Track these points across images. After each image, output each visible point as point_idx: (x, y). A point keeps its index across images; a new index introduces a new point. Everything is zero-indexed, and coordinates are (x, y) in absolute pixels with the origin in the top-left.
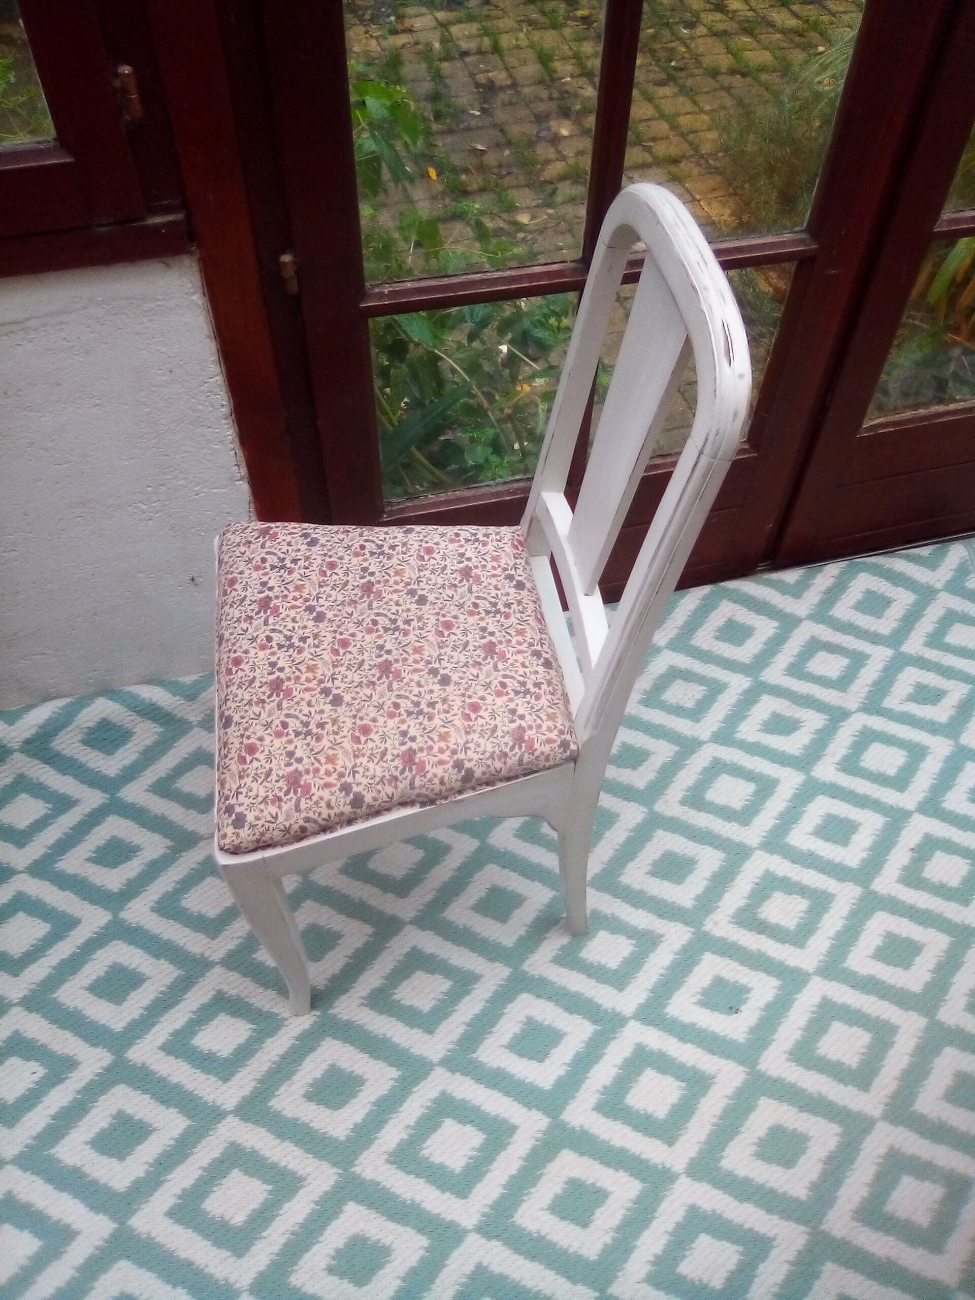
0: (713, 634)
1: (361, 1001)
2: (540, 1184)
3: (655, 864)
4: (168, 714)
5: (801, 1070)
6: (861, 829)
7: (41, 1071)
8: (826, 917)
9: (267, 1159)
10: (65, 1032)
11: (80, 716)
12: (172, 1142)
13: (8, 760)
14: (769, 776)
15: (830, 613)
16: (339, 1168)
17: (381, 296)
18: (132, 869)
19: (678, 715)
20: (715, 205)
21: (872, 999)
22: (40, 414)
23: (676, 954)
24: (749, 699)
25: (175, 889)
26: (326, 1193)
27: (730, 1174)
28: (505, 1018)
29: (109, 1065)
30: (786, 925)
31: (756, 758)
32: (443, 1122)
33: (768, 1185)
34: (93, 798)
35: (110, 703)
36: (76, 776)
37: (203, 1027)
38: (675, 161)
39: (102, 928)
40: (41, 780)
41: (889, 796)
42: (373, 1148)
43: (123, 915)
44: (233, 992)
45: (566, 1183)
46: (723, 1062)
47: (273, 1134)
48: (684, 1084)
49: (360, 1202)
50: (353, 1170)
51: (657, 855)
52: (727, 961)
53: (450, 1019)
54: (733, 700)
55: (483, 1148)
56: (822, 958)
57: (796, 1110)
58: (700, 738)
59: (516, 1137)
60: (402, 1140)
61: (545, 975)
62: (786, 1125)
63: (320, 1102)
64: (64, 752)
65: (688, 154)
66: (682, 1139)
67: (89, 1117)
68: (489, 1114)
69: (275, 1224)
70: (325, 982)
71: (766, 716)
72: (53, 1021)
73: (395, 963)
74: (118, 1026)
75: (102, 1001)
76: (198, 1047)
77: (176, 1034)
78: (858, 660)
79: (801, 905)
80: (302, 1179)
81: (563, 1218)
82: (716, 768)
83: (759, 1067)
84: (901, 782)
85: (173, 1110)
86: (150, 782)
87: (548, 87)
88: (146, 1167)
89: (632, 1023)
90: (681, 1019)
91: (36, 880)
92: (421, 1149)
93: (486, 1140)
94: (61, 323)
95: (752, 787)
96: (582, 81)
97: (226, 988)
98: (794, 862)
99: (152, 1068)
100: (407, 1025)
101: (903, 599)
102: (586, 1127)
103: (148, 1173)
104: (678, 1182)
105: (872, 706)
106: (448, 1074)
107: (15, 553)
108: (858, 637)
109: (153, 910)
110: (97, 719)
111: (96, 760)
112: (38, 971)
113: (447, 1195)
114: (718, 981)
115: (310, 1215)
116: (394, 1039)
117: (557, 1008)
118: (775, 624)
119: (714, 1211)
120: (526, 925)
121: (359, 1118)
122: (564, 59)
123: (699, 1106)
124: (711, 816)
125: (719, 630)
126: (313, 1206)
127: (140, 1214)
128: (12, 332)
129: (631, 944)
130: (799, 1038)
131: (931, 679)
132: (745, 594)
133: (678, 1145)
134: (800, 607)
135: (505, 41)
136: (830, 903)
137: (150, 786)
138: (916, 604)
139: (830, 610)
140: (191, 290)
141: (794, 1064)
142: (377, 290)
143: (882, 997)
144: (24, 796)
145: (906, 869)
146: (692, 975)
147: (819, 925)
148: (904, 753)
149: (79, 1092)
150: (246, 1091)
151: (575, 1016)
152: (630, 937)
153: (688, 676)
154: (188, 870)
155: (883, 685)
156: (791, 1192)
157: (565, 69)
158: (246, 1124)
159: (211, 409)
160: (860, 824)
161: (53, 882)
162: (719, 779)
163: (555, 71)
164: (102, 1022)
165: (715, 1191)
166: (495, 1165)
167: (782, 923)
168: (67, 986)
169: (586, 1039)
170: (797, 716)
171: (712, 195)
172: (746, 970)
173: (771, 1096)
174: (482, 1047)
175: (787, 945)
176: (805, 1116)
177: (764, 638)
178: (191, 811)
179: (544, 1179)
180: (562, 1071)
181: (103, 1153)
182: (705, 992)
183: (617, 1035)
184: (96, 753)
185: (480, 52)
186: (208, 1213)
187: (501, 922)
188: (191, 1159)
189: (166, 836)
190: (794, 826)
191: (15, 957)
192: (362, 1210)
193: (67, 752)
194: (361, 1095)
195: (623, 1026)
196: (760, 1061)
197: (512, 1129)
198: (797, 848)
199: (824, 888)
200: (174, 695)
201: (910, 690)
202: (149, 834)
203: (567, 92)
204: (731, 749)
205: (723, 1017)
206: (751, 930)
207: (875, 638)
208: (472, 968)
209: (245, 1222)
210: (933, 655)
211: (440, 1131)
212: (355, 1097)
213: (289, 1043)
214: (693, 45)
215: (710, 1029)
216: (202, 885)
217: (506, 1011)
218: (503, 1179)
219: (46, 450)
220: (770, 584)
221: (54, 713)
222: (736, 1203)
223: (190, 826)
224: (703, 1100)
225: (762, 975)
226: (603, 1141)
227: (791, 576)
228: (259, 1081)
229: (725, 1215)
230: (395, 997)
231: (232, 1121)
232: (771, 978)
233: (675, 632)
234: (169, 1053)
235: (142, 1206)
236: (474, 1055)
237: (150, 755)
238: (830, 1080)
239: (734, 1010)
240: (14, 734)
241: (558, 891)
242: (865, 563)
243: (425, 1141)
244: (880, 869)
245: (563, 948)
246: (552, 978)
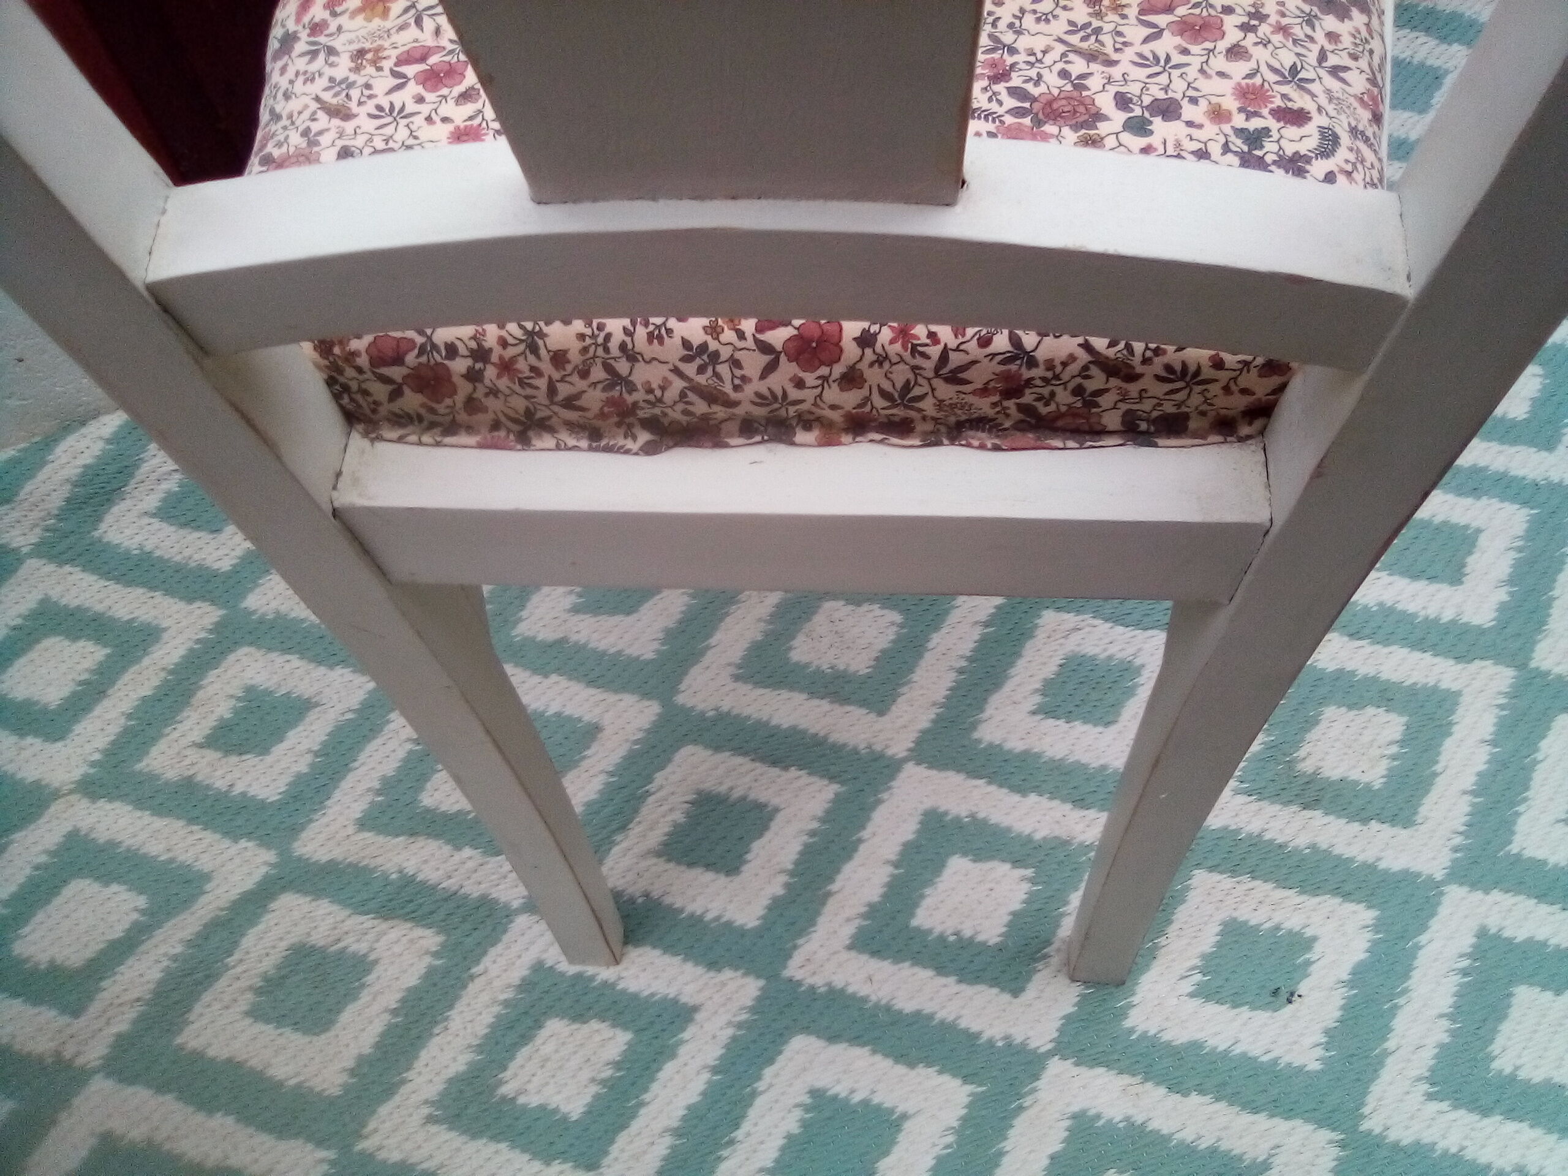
1: (426, 1111)
3: (1048, 687)
5: (1465, 1118)
6: (1483, 540)
8: (1448, 744)
28: (761, 1101)
30: (1365, 779)
41: (1524, 464)
44: (138, 1133)
46: (1281, 1125)
51: (1050, 669)
53: (635, 1125)
56: (1458, 840)
61: (838, 982)
70: (344, 1078)
73: (496, 1009)
79: (1387, 727)
83: (1365, 1126)
84: (1540, 430)
89: (1056, 1067)
90: (1167, 1036)
97: (118, 1125)
100: (535, 1155)
114: (1235, 934)
117: (878, 1058)
120: (783, 871)
129: (1023, 879)
130: (1446, 1038)
136: (1452, 711)
141: (1444, 1106)
146: (1172, 930)
147: (1438, 768)
151: (922, 1071)
152: (1017, 863)
160: (1479, 531)
167: (1354, 775)
169: (954, 1122)
172: (1291, 897)
175: (1374, 825)
182: (1209, 964)
183: (1027, 1101)
187: (728, 873)
195: (1036, 1077)
196: (1366, 1110)
199: (1430, 681)
205: (1262, 1016)
206: (1286, 802)
208: (672, 992)
215: (1238, 1050)
217: (761, 1086)
225: (1331, 902)
230: (506, 1090)
232: (1351, 907)
238: (1538, 1132)
239: (1284, 996)
241: (842, 783)
244: (1543, 622)
245: (872, 911)
246: (858, 987)
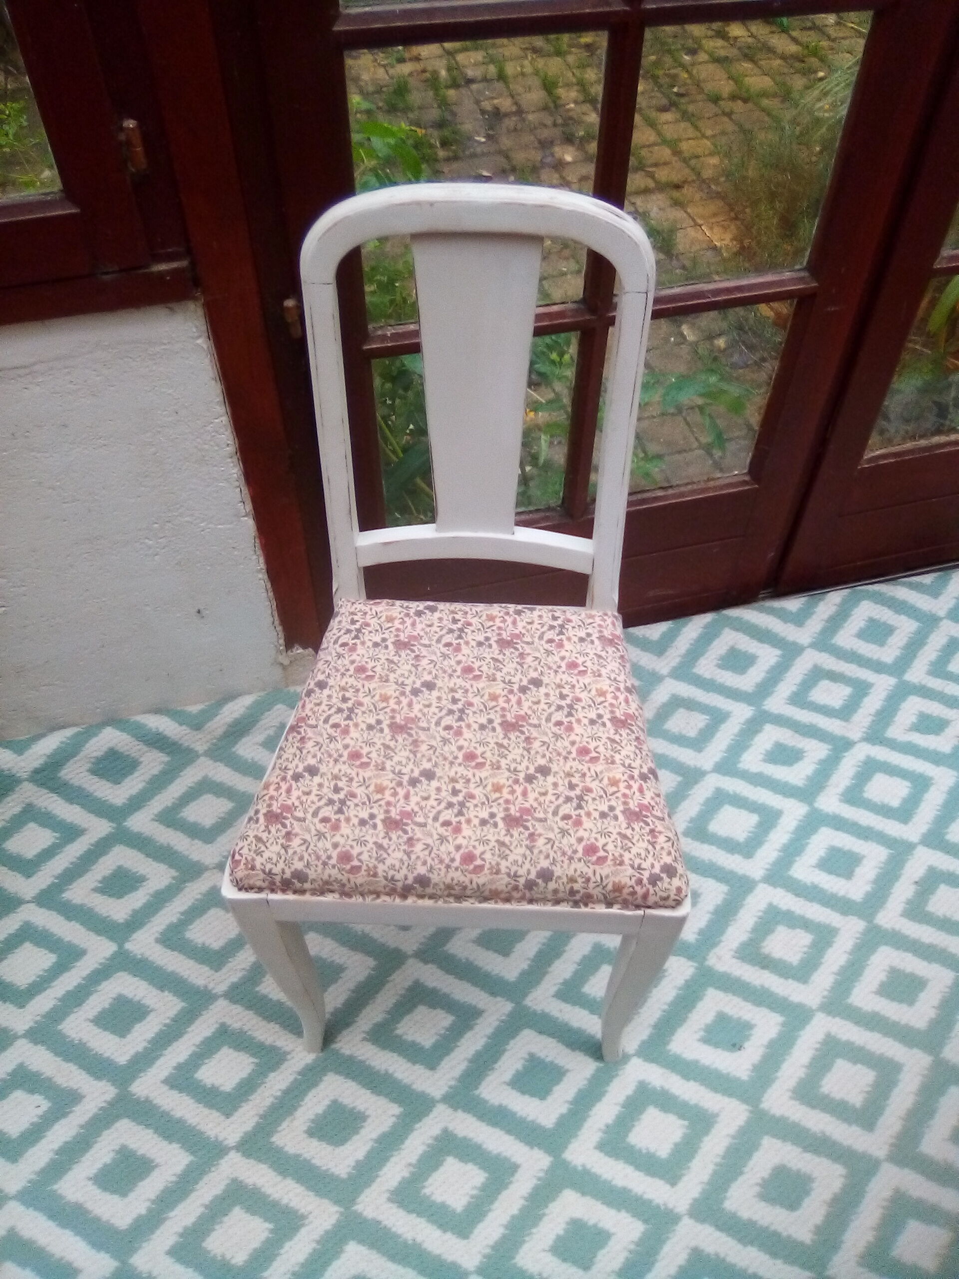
0: (715, 662)
1: (363, 1035)
2: (542, 1224)
4: (174, 744)
5: (805, 1109)
6: (865, 862)
7: (45, 1105)
8: (830, 951)
9: (269, 1196)
10: (70, 1065)
11: (87, 746)
12: (174, 1179)
13: (17, 789)
14: (772, 807)
15: (833, 641)
16: (340, 1206)
17: (384, 338)
18: (137, 899)
19: (681, 745)
20: (716, 229)
21: (877, 1036)
22: (47, 455)
23: (680, 989)
24: (752, 728)
25: (180, 920)
26: (327, 1232)
27: (734, 1216)
28: (507, 1054)
29: (113, 1099)
30: (790, 960)
31: (759, 788)
32: (445, 1160)
33: (773, 1228)
34: (99, 828)
35: (118, 733)
36: (83, 806)
37: (206, 1061)
38: (677, 187)
39: (108, 959)
40: (49, 809)
41: (892, 828)
42: (374, 1186)
43: (128, 946)
44: (236, 1025)
45: (568, 1223)
46: (726, 1100)
47: (275, 1170)
48: (686, 1123)
49: (361, 1242)
50: (355, 1208)
52: (730, 997)
53: (453, 1055)
54: (736, 729)
55: (484, 1188)
56: (826, 993)
57: (800, 1150)
58: (703, 769)
59: (517, 1176)
60: (403, 1178)
61: (547, 1010)
62: (789, 1165)
63: (321, 1138)
64: (71, 782)
65: (690, 179)
66: (685, 1179)
67: (92, 1152)
68: (489, 1153)
69: (275, 1264)
71: (768, 746)
72: (57, 1054)
73: (397, 997)
74: (122, 1059)
75: (106, 1033)
76: (201, 1081)
77: (179, 1067)
78: (861, 689)
79: (804, 939)
80: (303, 1217)
81: (565, 1260)
82: (720, 799)
83: (762, 1106)
84: (904, 813)
85: (175, 1146)
86: (156, 812)
87: (551, 114)
88: (148, 1204)
89: (635, 1061)
90: (684, 1056)
91: (43, 910)
92: (424, 1187)
93: (487, 1179)
94: (66, 368)
95: (754, 819)
96: (587, 107)
97: (228, 1021)
98: (797, 895)
99: (155, 1102)
100: (409, 1060)
101: (906, 627)
102: (588, 1166)
103: (150, 1210)
104: (681, 1224)
105: (875, 736)
106: (449, 1111)
107: (24, 588)
108: (860, 666)
109: (157, 941)
110: (105, 749)
111: (103, 790)
112: (44, 1003)
113: (449, 1235)
114: (722, 1018)
115: (311, 1255)
116: (396, 1075)
117: (558, 1044)
118: (778, 652)
119: (717, 1255)
120: (529, 959)
121: (360, 1155)
122: (568, 85)
123: (702, 1145)
124: (714, 848)
125: (722, 658)
126: (314, 1245)
127: (141, 1253)
128: (20, 376)
130: (803, 1076)
131: (935, 709)
132: (748, 622)
133: (681, 1185)
134: (803, 635)
135: (510, 69)
136: (835, 936)
137: (156, 816)
138: (918, 632)
139: (832, 638)
140: (196, 334)
141: (797, 1102)
142: (380, 333)
143: (886, 1034)
144: (32, 825)
145: (909, 902)
146: (695, 1011)
147: (823, 960)
148: (908, 784)
149: (82, 1127)
150: (249, 1126)
151: (577, 1053)
153: (690, 705)
154: (192, 901)
155: (886, 715)
156: (794, 1236)
157: (569, 96)
158: (248, 1161)
159: (216, 448)
160: (864, 857)
161: (59, 912)
162: (722, 810)
163: (559, 98)
164: (106, 1055)
165: (718, 1234)
166: (496, 1204)
167: (786, 958)
168: (72, 1017)
169: (588, 1076)
170: (800, 746)
171: (714, 220)
172: (748, 1006)
173: (775, 1136)
174: (484, 1084)
175: (790, 981)
176: (808, 1156)
177: (766, 667)
178: (196, 841)
179: (545, 1219)
180: (564, 1109)
181: (105, 1189)
182: (708, 1029)
183: (620, 1072)
184: (104, 782)
185: (485, 79)
186: (209, 1252)
187: (504, 956)
188: (193, 1196)
189: (171, 866)
190: (797, 859)
191: (22, 988)
192: (363, 1250)
193: (76, 782)
194: (363, 1132)
195: (626, 1063)
196: (763, 1099)
197: (514, 1168)
198: (800, 881)
199: (828, 922)
200: (181, 724)
201: (914, 719)
202: (155, 864)
203: (571, 118)
204: (735, 780)
205: (726, 1054)
206: (754, 965)
207: (878, 667)
208: (474, 1003)
209: (246, 1262)
210: (936, 684)
211: (442, 1169)
212: (357, 1133)
213: (291, 1078)
214: (695, 72)
215: (714, 1066)
216: (205, 917)
217: (508, 1047)
218: (505, 1219)
219: (54, 489)
220: (772, 612)
221: (62, 743)
222: (739, 1247)
223: (195, 857)
224: (706, 1139)
225: (766, 1011)
226: (605, 1181)
227: (793, 604)
228: (261, 1117)
229: (728, 1259)
230: (399, 1032)
231: (234, 1157)
232: (774, 1015)
233: (678, 660)
234: (172, 1087)
235: (144, 1245)
236: (477, 1092)
237: (158, 784)
238: (833, 1119)
240: (23, 764)
242: (868, 591)
243: (426, 1179)
244: (884, 903)
245: (566, 983)
246: (555, 1013)
